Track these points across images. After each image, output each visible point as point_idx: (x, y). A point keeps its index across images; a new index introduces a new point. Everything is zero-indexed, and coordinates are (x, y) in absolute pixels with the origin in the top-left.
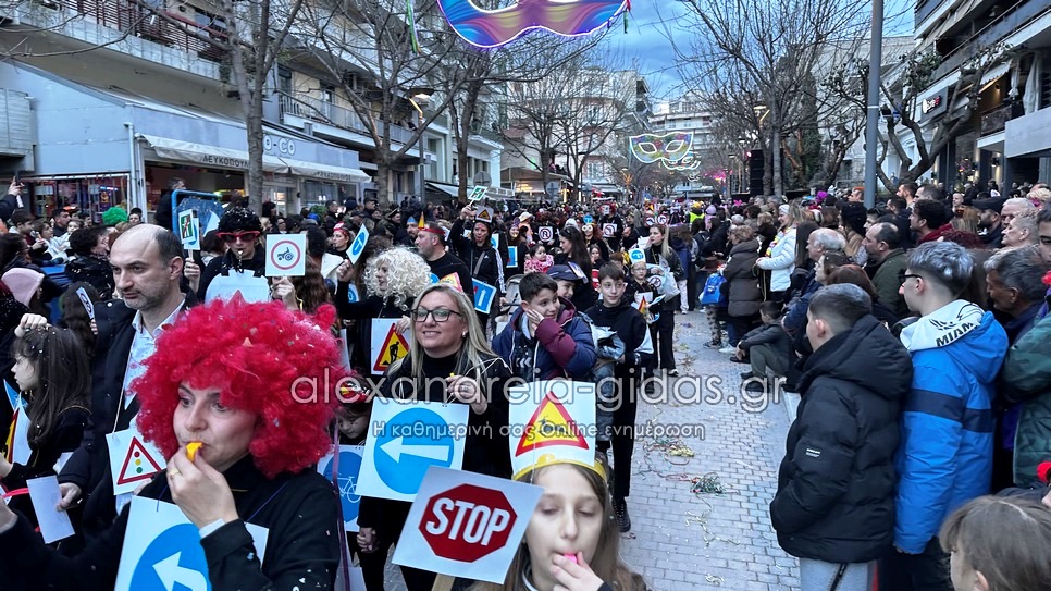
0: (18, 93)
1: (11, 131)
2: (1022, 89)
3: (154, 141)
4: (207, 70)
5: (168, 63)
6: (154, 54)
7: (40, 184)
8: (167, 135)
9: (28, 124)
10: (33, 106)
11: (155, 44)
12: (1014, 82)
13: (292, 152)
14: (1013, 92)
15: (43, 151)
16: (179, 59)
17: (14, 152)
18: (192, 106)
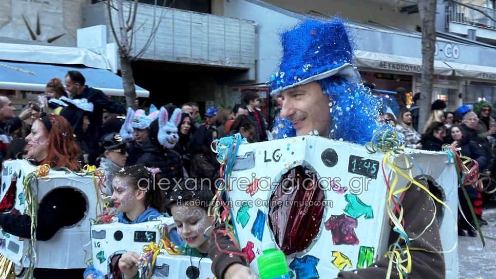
0: (248, 21)
1: (242, 50)
9: (253, 45)
10: (257, 30)
13: (456, 56)
15: (262, 65)
17: (242, 66)
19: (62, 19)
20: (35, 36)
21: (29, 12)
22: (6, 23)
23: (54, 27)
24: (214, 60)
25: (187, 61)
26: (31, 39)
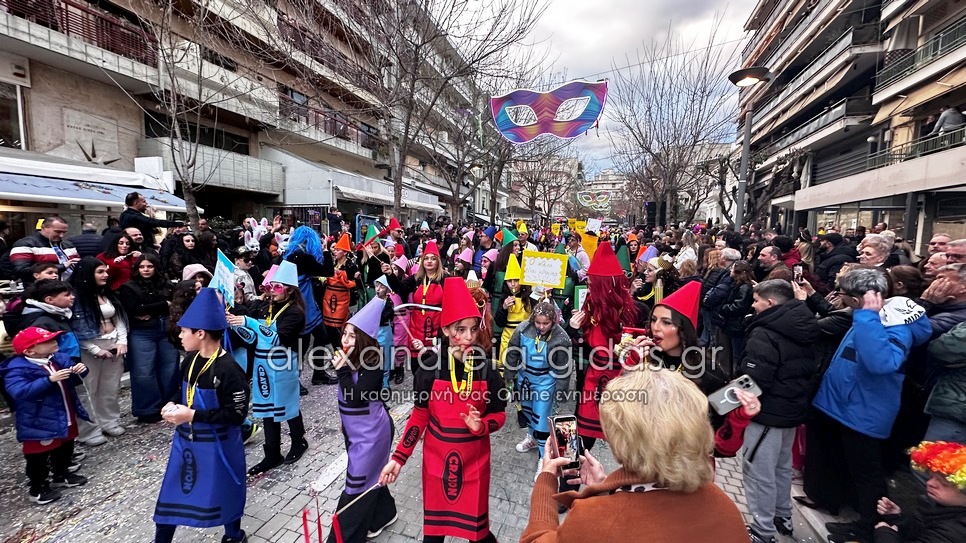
0: (277, 163)
1: (274, 182)
2: (800, 173)
3: (342, 189)
4: (366, 153)
5: (348, 150)
6: (342, 145)
7: (285, 209)
8: (348, 186)
9: (281, 179)
11: (343, 141)
12: (795, 169)
13: (406, 196)
14: (794, 175)
15: (288, 192)
16: (353, 148)
17: (273, 193)
18: (357, 172)
19: (117, 147)
20: (91, 158)
21: (83, 138)
22: (59, 145)
23: (108, 152)
24: (253, 187)
25: (232, 187)
26: (86, 161)
